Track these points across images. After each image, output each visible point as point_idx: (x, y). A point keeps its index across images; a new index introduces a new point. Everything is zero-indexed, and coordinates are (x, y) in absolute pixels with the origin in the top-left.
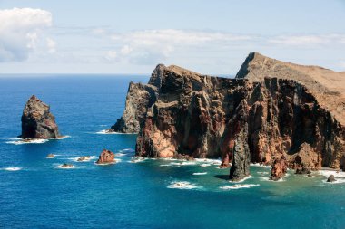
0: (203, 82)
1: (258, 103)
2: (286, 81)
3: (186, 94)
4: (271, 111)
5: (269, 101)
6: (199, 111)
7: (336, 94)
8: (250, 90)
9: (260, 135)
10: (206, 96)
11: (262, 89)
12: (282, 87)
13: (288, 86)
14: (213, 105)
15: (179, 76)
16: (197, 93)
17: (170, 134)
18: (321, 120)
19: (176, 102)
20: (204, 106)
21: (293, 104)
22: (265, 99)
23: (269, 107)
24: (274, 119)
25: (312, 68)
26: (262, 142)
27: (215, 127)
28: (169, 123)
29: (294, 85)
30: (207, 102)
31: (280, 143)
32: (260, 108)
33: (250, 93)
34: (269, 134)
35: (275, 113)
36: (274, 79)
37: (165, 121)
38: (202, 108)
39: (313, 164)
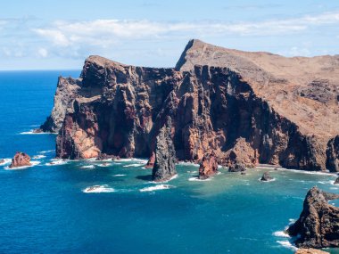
0: (128, 73)
1: (187, 94)
2: (218, 69)
3: (110, 87)
4: (203, 103)
5: (200, 92)
6: (124, 106)
7: (283, 81)
8: (179, 80)
9: (191, 130)
10: (131, 89)
11: (192, 79)
12: (214, 76)
13: (221, 75)
14: (140, 98)
15: (101, 68)
16: (121, 85)
17: (93, 132)
18: (257, 111)
19: (99, 97)
20: (130, 99)
21: (226, 94)
22: (196, 90)
23: (200, 98)
24: (206, 112)
25: (259, 54)
26: (194, 138)
27: (142, 123)
28: (92, 120)
29: (227, 73)
30: (133, 95)
31: (214, 138)
32: (190, 99)
33: (179, 84)
34: (201, 128)
35: (207, 105)
36: (205, 68)
37: (88, 118)
38: (127, 102)
39: (249, 160)
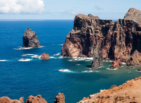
0: (92, 21)
1: (115, 31)
2: (129, 21)
3: (84, 27)
4: (121, 36)
5: (120, 30)
6: (89, 35)
8: (112, 25)
9: (115, 47)
10: (93, 28)
11: (117, 25)
12: (127, 24)
13: (130, 23)
14: (96, 32)
15: (81, 19)
16: (89, 27)
17: (77, 46)
19: (80, 31)
20: (92, 32)
21: (131, 32)
22: (119, 30)
23: (120, 33)
24: (123, 39)
26: (116, 51)
27: (96, 43)
28: (77, 41)
29: (133, 23)
31: (125, 51)
32: (116, 34)
33: (112, 27)
34: (120, 46)
35: (123, 36)
36: (123, 20)
37: (75, 40)
38: (91, 34)
39: (138, 61)
